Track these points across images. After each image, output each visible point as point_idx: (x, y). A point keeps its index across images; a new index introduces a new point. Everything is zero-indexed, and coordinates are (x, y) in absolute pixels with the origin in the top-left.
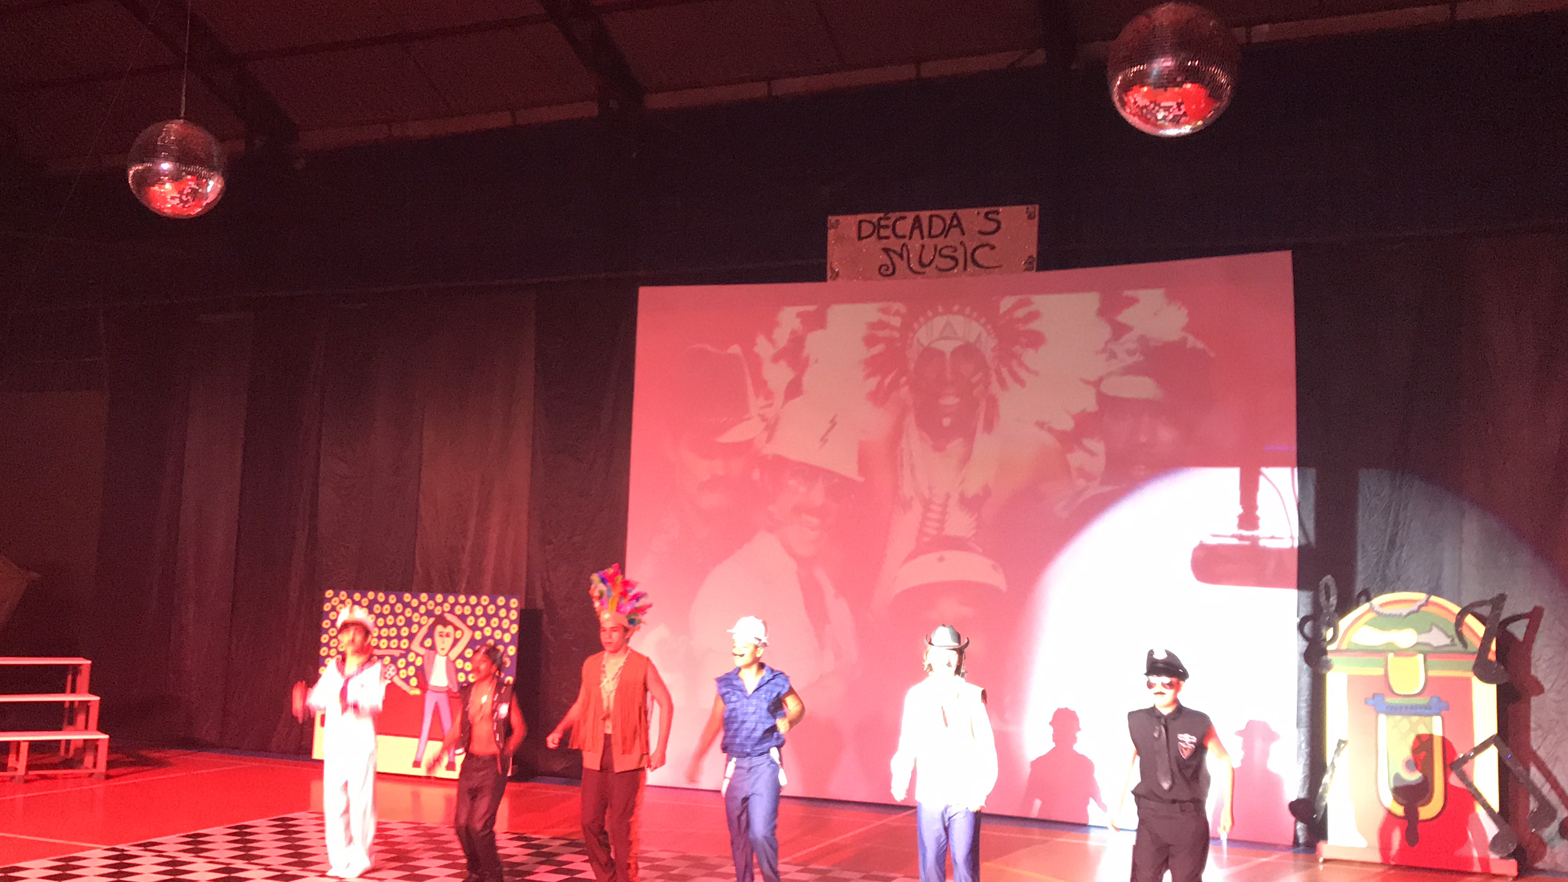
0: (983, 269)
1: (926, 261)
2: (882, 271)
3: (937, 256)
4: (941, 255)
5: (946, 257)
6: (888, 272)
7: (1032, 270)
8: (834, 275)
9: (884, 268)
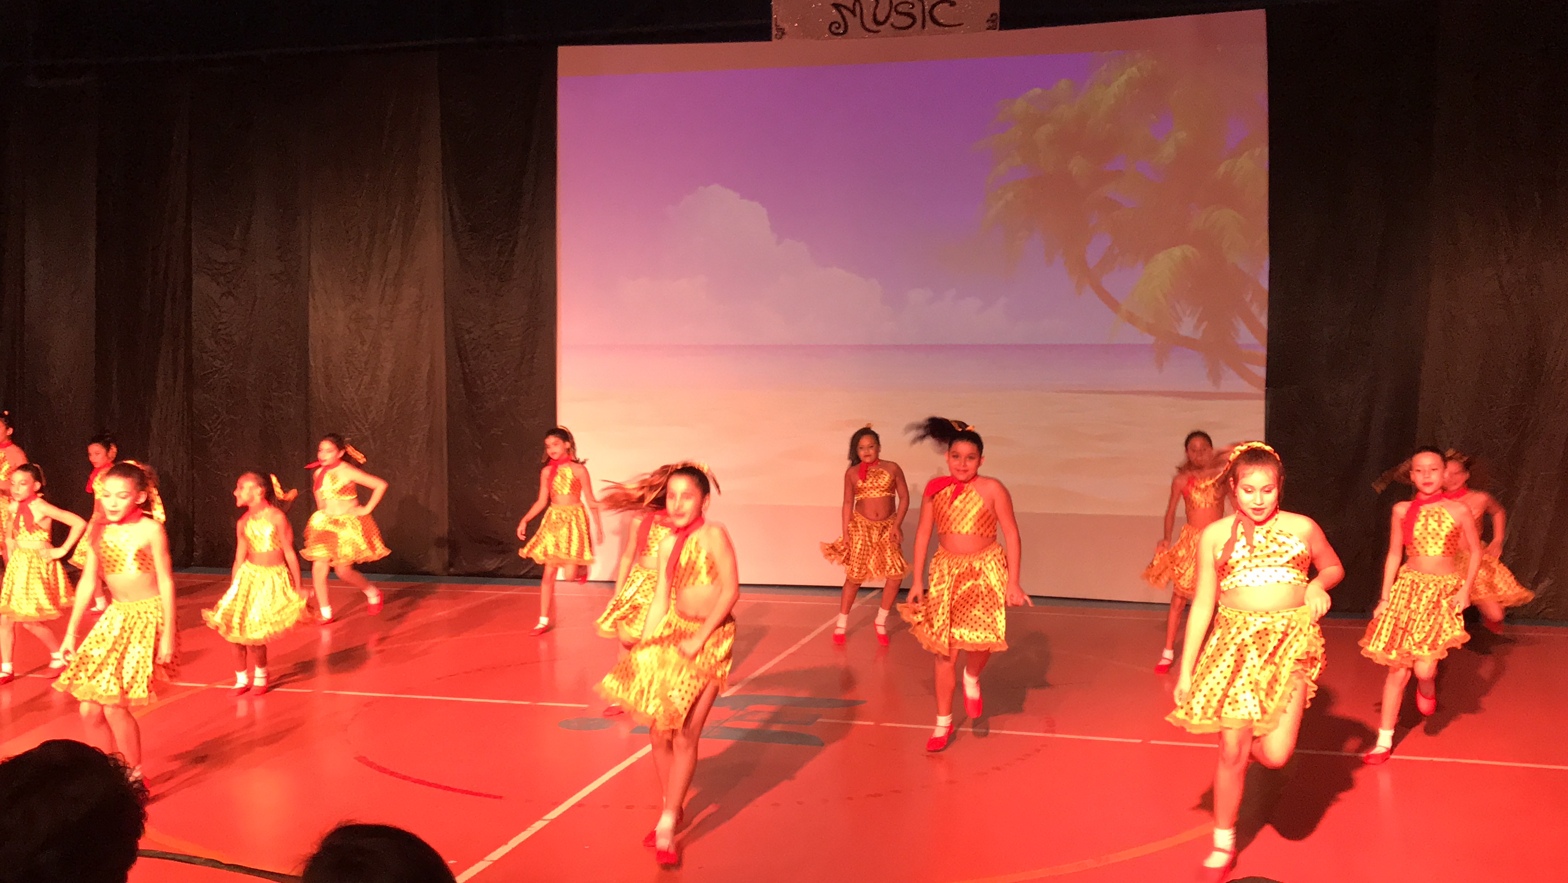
0: (942, 28)
1: (881, 17)
2: (833, 29)
3: (894, 14)
4: (898, 13)
5: (901, 13)
6: (838, 29)
7: (995, 29)
8: (780, 33)
9: (837, 25)
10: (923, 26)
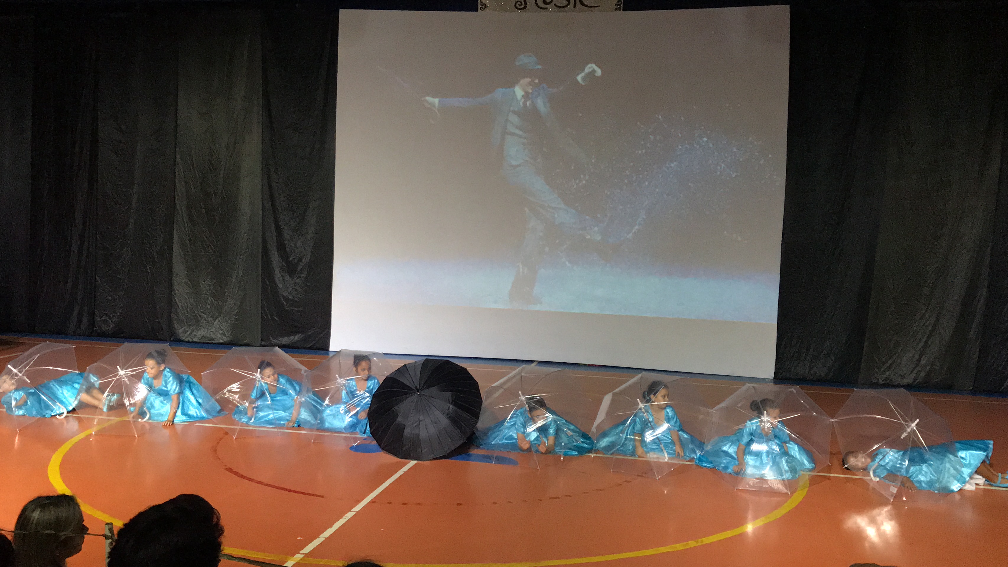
0: (587, 8)
2: (517, 5)
6: (521, 7)
7: (620, 10)
8: (483, 7)
9: (520, 3)
10: (575, 6)
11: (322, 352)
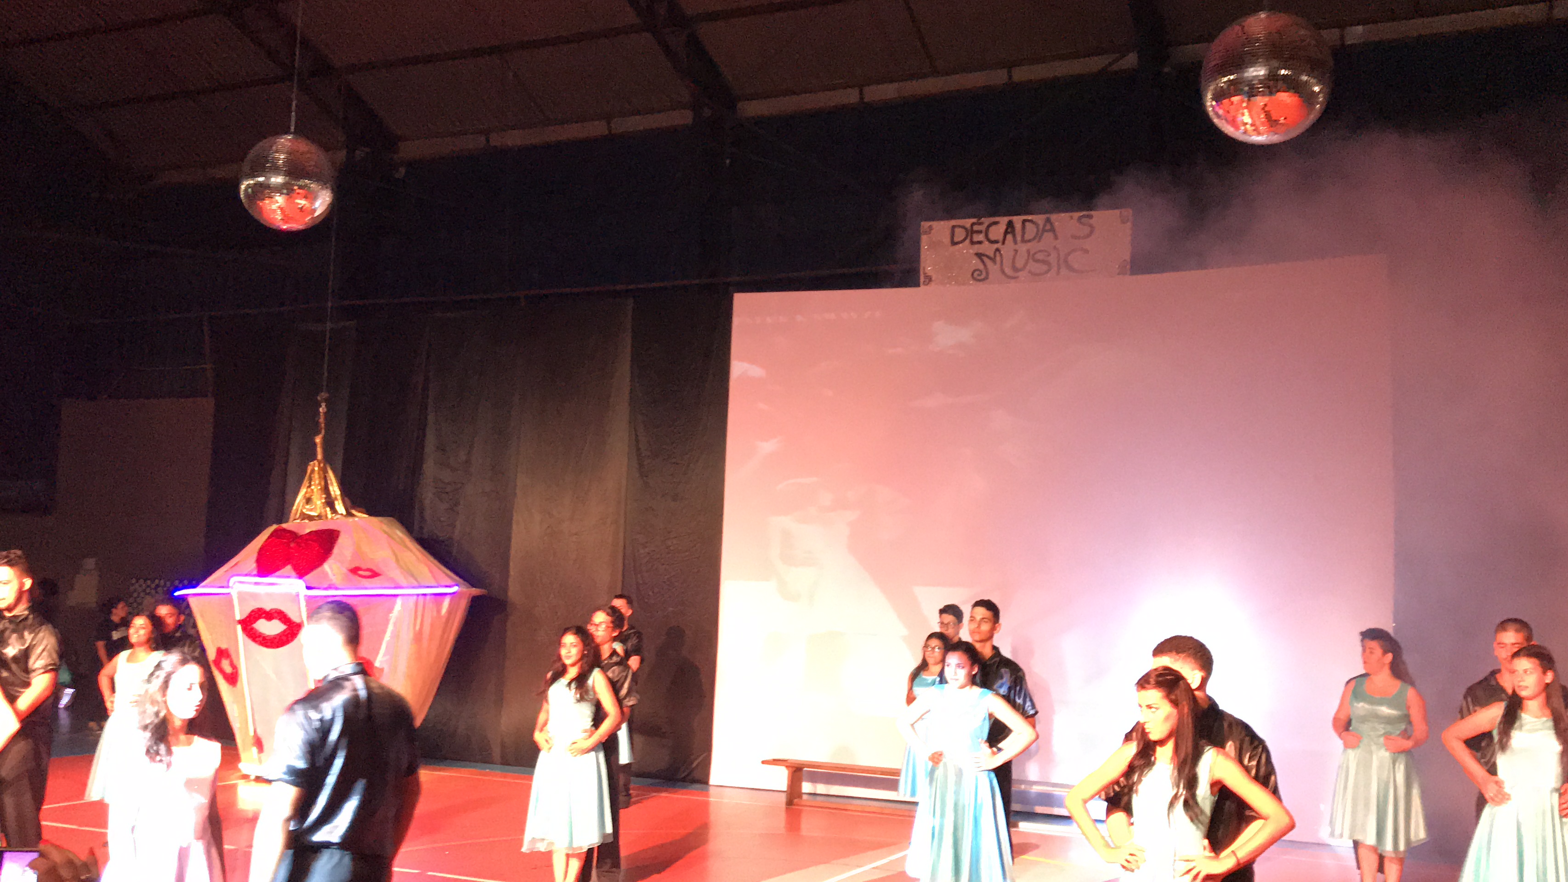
0: (1077, 273)
1: (1019, 265)
2: (975, 274)
3: (1031, 261)
4: (1034, 260)
5: (1039, 261)
6: (980, 276)
7: (1126, 274)
8: (927, 280)
9: (977, 273)
10: (1058, 273)
11: (698, 786)
